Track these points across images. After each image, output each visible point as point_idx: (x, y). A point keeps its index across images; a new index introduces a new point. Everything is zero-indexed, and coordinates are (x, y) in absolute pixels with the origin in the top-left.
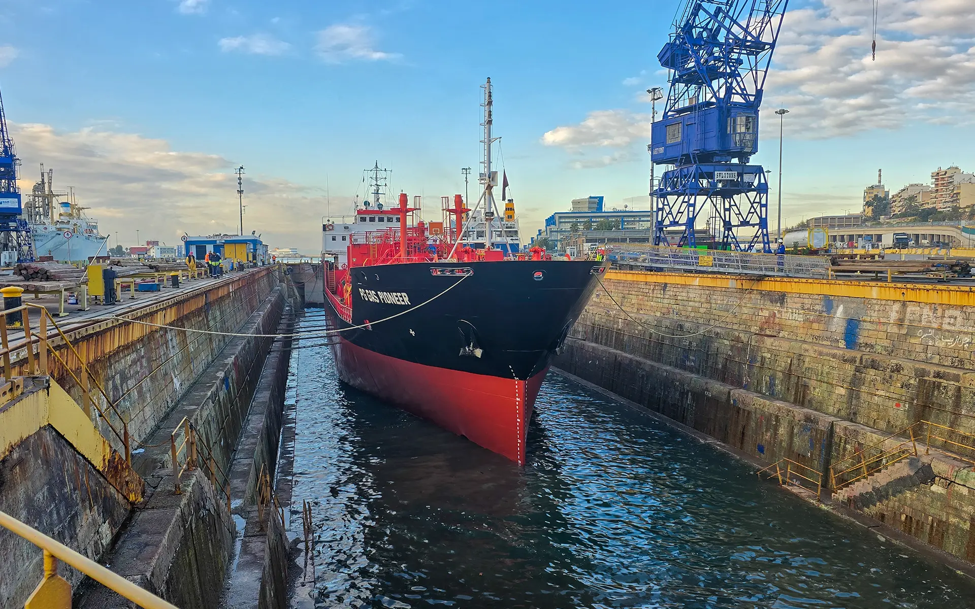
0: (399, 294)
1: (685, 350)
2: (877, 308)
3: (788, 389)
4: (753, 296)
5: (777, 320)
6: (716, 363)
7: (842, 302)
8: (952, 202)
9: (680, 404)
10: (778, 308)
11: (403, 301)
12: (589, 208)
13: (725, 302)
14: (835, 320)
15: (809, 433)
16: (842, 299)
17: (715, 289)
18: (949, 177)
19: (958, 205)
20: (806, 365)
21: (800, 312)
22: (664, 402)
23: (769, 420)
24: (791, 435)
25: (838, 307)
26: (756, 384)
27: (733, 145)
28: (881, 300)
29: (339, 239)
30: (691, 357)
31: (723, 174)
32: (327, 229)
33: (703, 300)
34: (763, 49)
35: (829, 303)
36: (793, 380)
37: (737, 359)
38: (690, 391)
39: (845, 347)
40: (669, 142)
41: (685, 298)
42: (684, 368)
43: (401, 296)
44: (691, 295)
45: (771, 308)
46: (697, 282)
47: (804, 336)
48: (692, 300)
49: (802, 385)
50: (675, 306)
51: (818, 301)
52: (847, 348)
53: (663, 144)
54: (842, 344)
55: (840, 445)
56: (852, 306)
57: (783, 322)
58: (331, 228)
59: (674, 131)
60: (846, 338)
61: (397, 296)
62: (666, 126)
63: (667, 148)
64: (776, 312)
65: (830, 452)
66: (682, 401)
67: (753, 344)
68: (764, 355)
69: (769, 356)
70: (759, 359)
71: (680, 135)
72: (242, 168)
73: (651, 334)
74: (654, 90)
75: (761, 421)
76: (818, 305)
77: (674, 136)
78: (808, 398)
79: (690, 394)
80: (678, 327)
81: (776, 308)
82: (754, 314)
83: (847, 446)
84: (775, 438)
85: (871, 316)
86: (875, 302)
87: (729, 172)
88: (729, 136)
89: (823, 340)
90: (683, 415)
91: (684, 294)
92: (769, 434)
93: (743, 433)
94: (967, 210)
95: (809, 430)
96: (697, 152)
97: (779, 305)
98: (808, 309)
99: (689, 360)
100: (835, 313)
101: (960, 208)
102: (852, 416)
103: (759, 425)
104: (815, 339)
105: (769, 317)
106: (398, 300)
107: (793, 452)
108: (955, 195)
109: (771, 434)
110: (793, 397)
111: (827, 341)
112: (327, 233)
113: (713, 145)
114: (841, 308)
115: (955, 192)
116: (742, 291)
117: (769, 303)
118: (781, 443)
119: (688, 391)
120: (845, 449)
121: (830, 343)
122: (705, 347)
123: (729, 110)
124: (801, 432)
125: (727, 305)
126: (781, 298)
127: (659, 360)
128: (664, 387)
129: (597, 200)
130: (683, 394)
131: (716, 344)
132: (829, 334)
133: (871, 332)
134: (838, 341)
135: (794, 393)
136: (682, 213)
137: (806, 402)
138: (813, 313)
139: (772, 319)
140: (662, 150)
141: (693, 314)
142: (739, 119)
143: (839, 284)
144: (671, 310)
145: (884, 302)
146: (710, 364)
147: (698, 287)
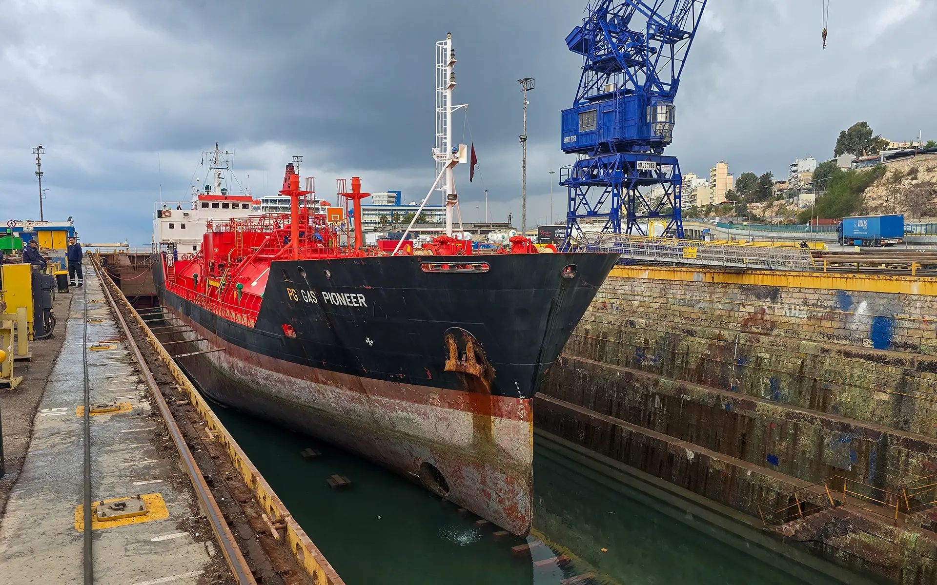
0: (352, 295)
1: (638, 348)
2: (918, 304)
3: (800, 393)
4: (730, 291)
5: (767, 317)
6: (687, 363)
7: (866, 298)
8: (691, 202)
9: (643, 407)
10: (768, 304)
11: (357, 302)
12: (389, 202)
13: (688, 297)
14: (856, 317)
15: (848, 444)
16: (864, 295)
17: (671, 282)
18: (688, 181)
19: (695, 205)
20: (826, 367)
21: (802, 308)
22: (619, 405)
23: (783, 427)
24: (820, 445)
25: (859, 303)
26: (749, 386)
27: (653, 134)
28: (925, 296)
29: (177, 227)
30: (648, 356)
31: (644, 164)
32: (164, 216)
33: (655, 295)
34: (681, 38)
35: (845, 300)
36: (807, 384)
37: (718, 359)
38: (658, 394)
39: (873, 347)
40: (582, 130)
41: (628, 292)
42: (640, 368)
43: (356, 298)
44: (638, 289)
45: (757, 303)
46: (645, 275)
47: (809, 334)
48: (640, 293)
49: (821, 389)
50: (614, 301)
51: (829, 297)
52: (875, 348)
53: (576, 132)
54: (868, 344)
55: (899, 459)
56: (881, 302)
57: (776, 319)
58: (167, 214)
59: (588, 119)
60: (873, 336)
61: (349, 297)
62: (579, 114)
63: (579, 136)
64: (765, 308)
65: (884, 466)
66: (646, 405)
67: (742, 342)
68: (759, 355)
69: (768, 356)
70: (752, 359)
71: (595, 123)
72: (40, 147)
73: (587, 331)
74: (526, 80)
75: (772, 430)
76: (829, 300)
77: (588, 124)
78: (833, 403)
79: (657, 397)
80: (626, 324)
81: (766, 304)
82: (732, 310)
83: (910, 460)
84: (794, 448)
85: (910, 314)
86: (916, 297)
87: (649, 162)
88: (648, 125)
89: (838, 338)
90: (649, 420)
91: (627, 288)
92: (784, 444)
93: (744, 443)
94: (703, 209)
95: (848, 441)
96: (615, 141)
97: (769, 300)
98: (813, 305)
99: (645, 358)
100: (856, 309)
101: (698, 207)
102: (901, 424)
103: (767, 433)
104: (826, 339)
105: (755, 313)
106: (351, 302)
107: (824, 464)
108: (693, 197)
109: (788, 444)
110: (808, 402)
111: (845, 339)
112: (163, 220)
113: (632, 134)
114: (864, 305)
115: (693, 194)
116: (712, 284)
117: (754, 298)
118: (804, 453)
119: (654, 395)
120: (907, 464)
121: (849, 343)
122: (669, 346)
123: (649, 99)
124: (836, 442)
125: (691, 300)
126: (774, 294)
127: (600, 359)
128: (618, 388)
129: (395, 194)
130: (646, 397)
131: (685, 343)
132: (848, 333)
133: (910, 332)
134: (861, 340)
135: (809, 398)
136: (602, 203)
137: (829, 407)
138: (822, 309)
139: (760, 315)
140: (573, 138)
141: (641, 310)
142: (659, 108)
143: (861, 279)
144: (609, 305)
145: (929, 298)
146: (678, 362)
147: (647, 281)
